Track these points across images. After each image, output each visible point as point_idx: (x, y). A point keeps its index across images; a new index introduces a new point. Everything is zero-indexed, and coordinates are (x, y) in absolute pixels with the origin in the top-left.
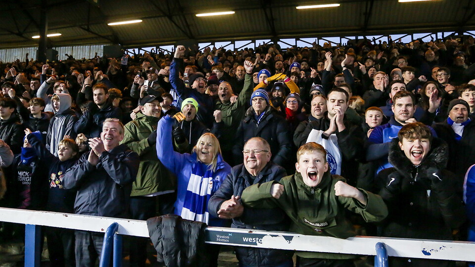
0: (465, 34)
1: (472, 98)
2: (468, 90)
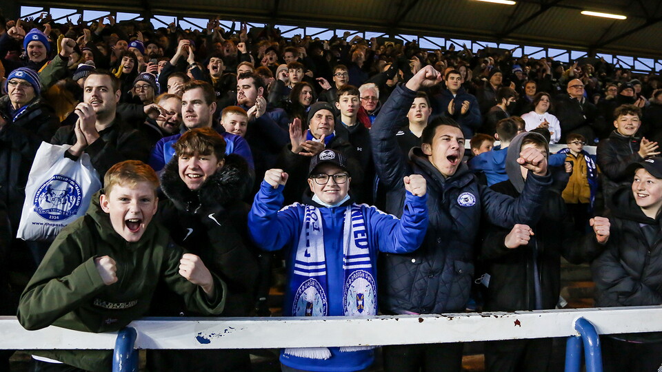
0: (396, 37)
1: (351, 104)
2: (347, 93)
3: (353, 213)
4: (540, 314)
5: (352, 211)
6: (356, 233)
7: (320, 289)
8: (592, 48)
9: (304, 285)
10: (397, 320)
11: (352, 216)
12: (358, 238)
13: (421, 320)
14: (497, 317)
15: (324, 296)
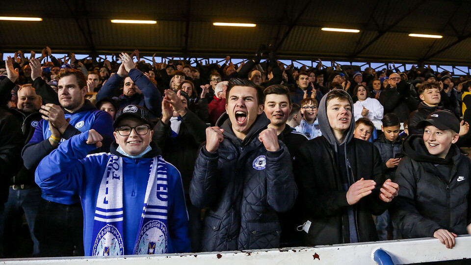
3: (159, 167)
4: (339, 247)
5: (158, 165)
6: (159, 186)
7: (118, 234)
8: (421, 61)
9: (103, 230)
10: (196, 256)
11: (158, 169)
12: (160, 191)
13: (219, 256)
14: (295, 251)
15: (121, 241)
